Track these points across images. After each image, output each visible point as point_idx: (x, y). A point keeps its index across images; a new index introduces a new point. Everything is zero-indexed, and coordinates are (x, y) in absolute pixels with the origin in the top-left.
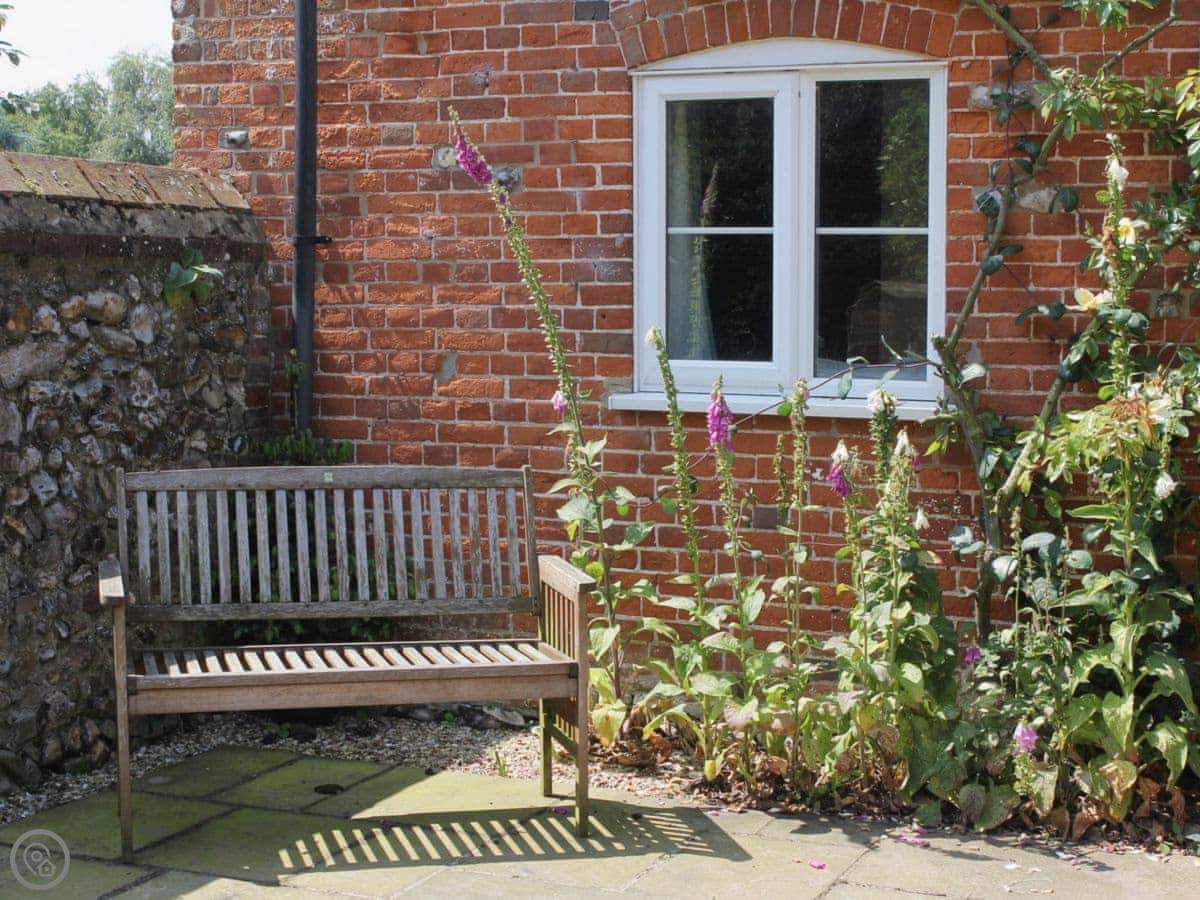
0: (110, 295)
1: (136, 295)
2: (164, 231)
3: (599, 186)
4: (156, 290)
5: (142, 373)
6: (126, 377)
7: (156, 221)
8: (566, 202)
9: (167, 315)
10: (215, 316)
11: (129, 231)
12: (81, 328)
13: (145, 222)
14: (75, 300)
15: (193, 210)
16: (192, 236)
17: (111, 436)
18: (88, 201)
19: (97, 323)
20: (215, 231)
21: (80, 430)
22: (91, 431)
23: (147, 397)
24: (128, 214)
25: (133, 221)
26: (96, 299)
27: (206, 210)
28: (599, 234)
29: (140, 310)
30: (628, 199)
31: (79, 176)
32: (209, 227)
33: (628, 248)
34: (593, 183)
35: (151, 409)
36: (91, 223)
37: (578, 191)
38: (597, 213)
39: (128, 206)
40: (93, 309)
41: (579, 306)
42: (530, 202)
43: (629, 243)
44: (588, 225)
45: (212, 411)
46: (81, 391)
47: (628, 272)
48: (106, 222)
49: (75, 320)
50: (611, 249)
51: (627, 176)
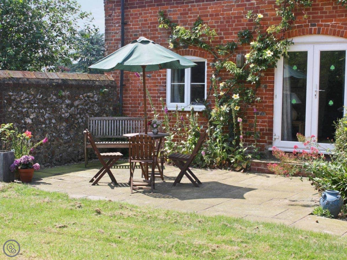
0: (91, 94)
1: (95, 93)
2: (100, 84)
3: (162, 77)
4: (98, 93)
5: (96, 105)
6: (93, 105)
7: (99, 83)
8: (157, 79)
9: (100, 96)
10: (107, 97)
11: (94, 84)
12: (86, 98)
13: (97, 83)
14: (85, 94)
15: (105, 81)
16: (104, 85)
17: (90, 114)
18: (88, 80)
19: (89, 98)
20: (108, 84)
21: (86, 113)
22: (87, 113)
23: (96, 108)
24: (94, 82)
25: (95, 83)
26: (88, 94)
27: (107, 81)
28: (162, 84)
29: (95, 96)
30: (166, 79)
31: (87, 77)
32: (107, 83)
33: (166, 86)
34: (161, 77)
35: (97, 110)
36: (88, 83)
37: (159, 78)
38: (162, 81)
39: (94, 81)
40: (88, 95)
41: (159, 95)
42: (152, 79)
43: (166, 85)
44: (160, 83)
45: (107, 111)
46: (86, 107)
47: (165, 90)
48: (91, 83)
49: (85, 97)
50: (163, 86)
51: (166, 75)
